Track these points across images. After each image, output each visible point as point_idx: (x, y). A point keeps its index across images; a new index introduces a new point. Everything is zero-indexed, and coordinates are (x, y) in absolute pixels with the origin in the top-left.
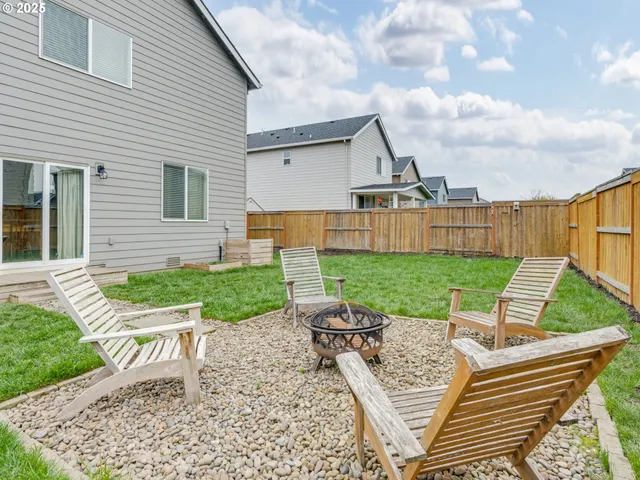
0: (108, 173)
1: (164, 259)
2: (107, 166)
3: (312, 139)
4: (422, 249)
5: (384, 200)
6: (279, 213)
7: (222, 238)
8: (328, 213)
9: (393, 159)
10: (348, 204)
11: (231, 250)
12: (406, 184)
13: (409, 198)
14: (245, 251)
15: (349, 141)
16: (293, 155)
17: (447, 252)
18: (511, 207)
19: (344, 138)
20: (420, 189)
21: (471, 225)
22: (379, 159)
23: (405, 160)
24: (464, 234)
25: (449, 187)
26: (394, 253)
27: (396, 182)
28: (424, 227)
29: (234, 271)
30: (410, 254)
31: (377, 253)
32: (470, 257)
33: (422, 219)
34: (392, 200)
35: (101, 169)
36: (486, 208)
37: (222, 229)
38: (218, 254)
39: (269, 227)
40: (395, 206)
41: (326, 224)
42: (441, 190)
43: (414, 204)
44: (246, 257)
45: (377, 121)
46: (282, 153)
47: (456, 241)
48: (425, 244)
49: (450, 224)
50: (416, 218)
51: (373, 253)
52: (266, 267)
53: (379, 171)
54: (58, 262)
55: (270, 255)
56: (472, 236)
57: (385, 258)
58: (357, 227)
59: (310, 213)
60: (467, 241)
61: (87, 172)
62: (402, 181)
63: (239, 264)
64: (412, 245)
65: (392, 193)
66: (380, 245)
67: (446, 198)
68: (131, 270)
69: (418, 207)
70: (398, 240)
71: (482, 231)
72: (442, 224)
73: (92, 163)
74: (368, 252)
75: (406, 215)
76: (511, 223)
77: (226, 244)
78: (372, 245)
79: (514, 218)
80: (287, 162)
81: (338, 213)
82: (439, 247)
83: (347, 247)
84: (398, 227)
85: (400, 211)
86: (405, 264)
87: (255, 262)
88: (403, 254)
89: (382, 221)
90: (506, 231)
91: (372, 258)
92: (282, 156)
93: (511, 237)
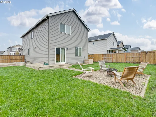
0: (68, 49)
1: (75, 63)
2: (68, 48)
3: (99, 39)
4: (124, 62)
5: (115, 51)
6: (93, 54)
7: (84, 59)
8: (103, 54)
9: (117, 42)
10: (107, 52)
11: (86, 61)
12: (120, 48)
13: (121, 51)
14: (88, 62)
15: (107, 39)
16: (95, 43)
17: (130, 62)
18: (146, 53)
19: (106, 39)
20: (123, 49)
21: (135, 57)
22: (114, 42)
23: (120, 42)
24: (134, 58)
25: (131, 47)
26: (117, 62)
27: (118, 47)
28: (124, 57)
29: (87, 65)
30: (121, 63)
31: (114, 63)
32: (135, 63)
33: (124, 55)
34: (117, 51)
35: (67, 48)
36: (139, 53)
37: (84, 58)
38: (83, 62)
39: (91, 57)
40: (118, 53)
41: (102, 57)
42: (129, 48)
43: (122, 52)
44: (88, 63)
45: (113, 34)
46: (93, 42)
47: (132, 60)
48: (125, 61)
49: (131, 57)
50: (122, 55)
51: (113, 62)
52: (92, 65)
53: (114, 45)
54: (62, 63)
55: (93, 62)
56: (136, 59)
57: (116, 64)
58: (109, 57)
59: (99, 54)
60: (134, 60)
61: (65, 49)
62: (119, 47)
63: (87, 64)
64: (122, 61)
65: (117, 50)
66: (114, 61)
67: (131, 50)
68: (73, 64)
69: (123, 53)
70: (118, 60)
71: (138, 58)
72: (129, 57)
73: (66, 47)
74: (112, 62)
75: (120, 55)
76: (145, 56)
77: (85, 60)
78: (113, 61)
79: (146, 55)
80: (94, 44)
81: (105, 54)
82: (128, 61)
83: (107, 61)
84: (118, 57)
85: (119, 54)
86: (120, 65)
87: (90, 64)
88: (120, 63)
89: (115, 56)
90: (144, 58)
91: (113, 63)
92: (92, 43)
93: (145, 59)
